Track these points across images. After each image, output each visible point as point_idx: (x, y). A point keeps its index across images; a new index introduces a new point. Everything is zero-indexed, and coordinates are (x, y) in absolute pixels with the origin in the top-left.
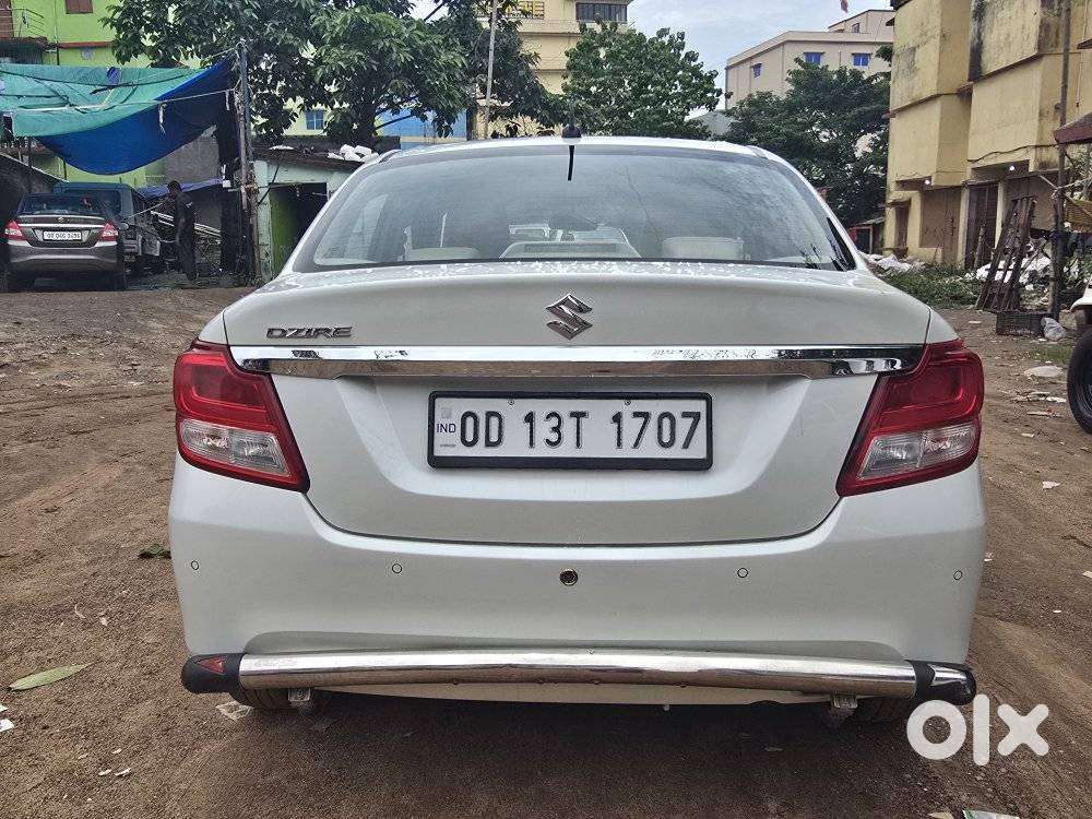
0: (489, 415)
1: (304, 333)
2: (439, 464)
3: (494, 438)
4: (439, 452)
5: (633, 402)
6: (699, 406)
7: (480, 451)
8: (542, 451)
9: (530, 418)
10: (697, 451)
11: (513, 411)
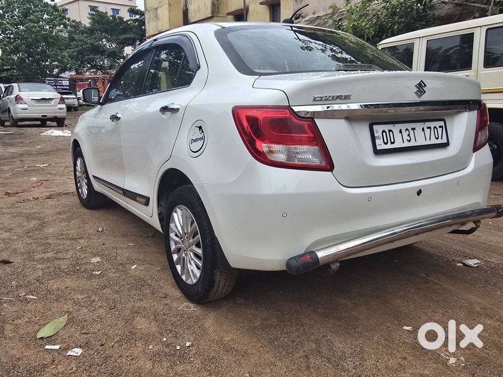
0: (390, 131)
1: (331, 98)
2: (378, 153)
3: (393, 141)
4: (379, 148)
5: (426, 123)
6: (442, 123)
7: (389, 146)
8: (407, 144)
9: (401, 132)
10: (444, 141)
11: (396, 128)
